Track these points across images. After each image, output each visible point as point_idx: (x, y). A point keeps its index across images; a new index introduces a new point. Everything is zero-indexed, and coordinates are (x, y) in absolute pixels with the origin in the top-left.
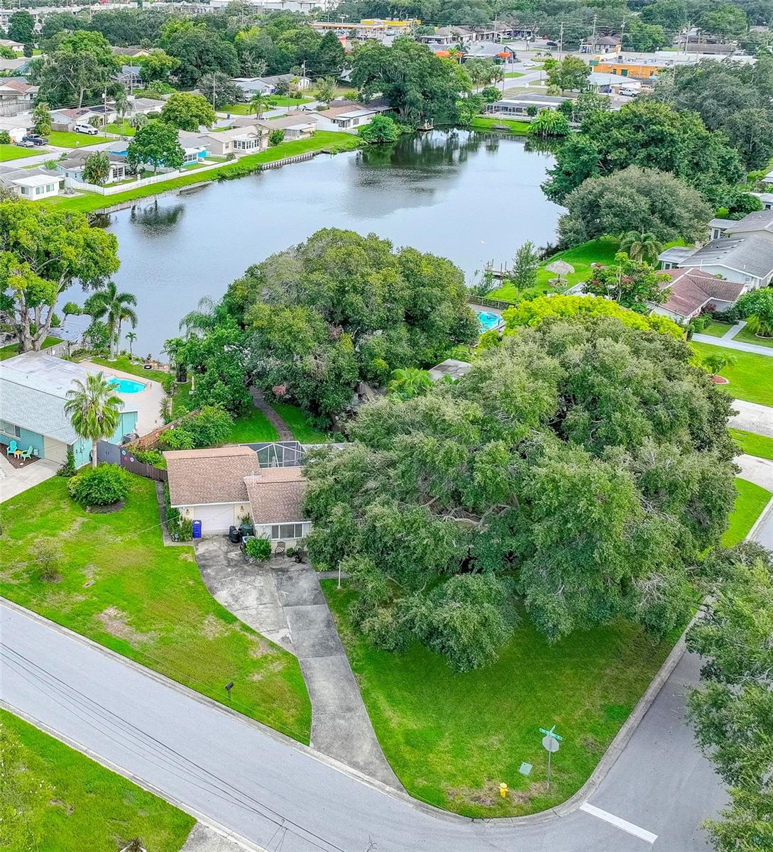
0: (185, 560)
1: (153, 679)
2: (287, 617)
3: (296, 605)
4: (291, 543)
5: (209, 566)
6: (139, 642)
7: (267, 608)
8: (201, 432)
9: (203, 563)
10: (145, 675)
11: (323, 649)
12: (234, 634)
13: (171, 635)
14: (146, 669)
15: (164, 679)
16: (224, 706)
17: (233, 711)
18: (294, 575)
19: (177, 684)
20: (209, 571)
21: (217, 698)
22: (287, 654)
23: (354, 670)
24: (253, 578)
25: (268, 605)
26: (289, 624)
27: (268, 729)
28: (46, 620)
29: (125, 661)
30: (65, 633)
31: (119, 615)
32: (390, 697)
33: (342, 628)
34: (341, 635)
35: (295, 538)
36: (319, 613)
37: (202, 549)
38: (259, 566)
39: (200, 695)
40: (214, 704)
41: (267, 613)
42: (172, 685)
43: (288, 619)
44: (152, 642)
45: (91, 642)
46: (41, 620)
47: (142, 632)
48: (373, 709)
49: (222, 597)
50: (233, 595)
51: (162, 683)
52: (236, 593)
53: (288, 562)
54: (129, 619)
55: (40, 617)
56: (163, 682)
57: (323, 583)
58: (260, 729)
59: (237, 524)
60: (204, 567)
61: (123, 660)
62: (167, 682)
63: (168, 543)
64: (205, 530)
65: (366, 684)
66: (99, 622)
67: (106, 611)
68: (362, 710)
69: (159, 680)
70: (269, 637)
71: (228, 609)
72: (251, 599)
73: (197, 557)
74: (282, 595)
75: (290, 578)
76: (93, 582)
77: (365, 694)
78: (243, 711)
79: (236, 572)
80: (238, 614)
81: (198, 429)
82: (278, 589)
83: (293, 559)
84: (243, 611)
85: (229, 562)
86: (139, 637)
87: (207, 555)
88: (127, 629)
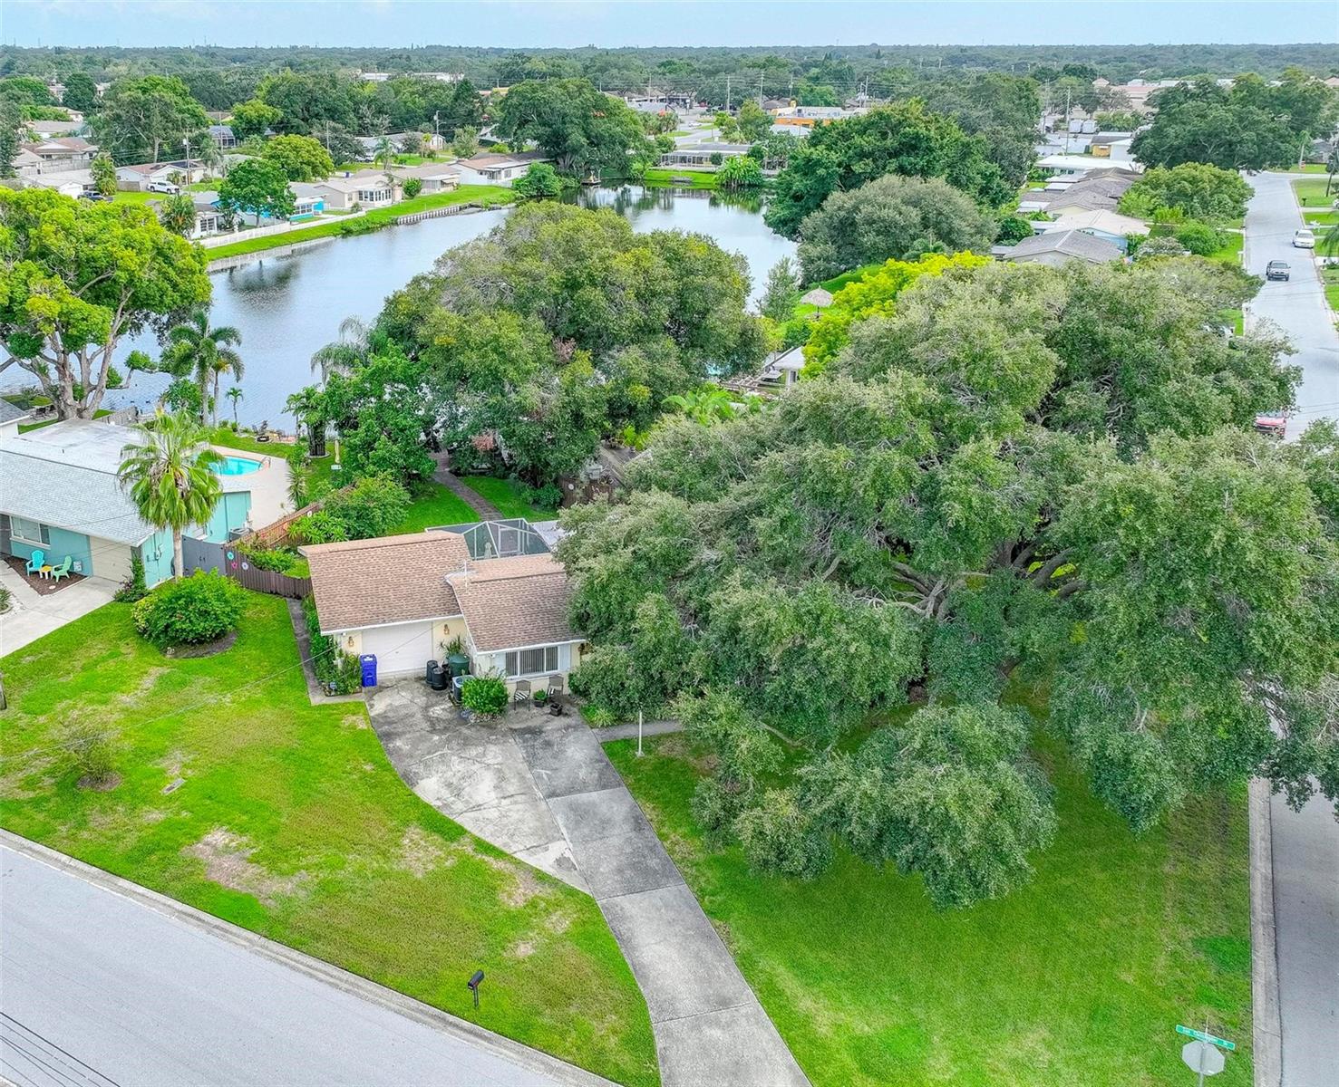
0: (353, 727)
1: (311, 976)
2: (558, 818)
3: (570, 793)
4: (540, 682)
5: (398, 735)
6: (276, 897)
7: (516, 803)
8: (358, 518)
9: (386, 730)
10: (293, 968)
11: (640, 877)
12: (464, 862)
13: (341, 875)
14: (295, 954)
15: (335, 973)
16: (466, 1024)
17: (487, 1033)
18: (555, 737)
19: (362, 982)
20: (398, 743)
21: (451, 1006)
22: (571, 892)
23: (711, 913)
24: (480, 749)
25: (519, 798)
26: (564, 830)
27: (568, 1068)
28: (86, 867)
29: (250, 941)
30: (124, 891)
31: (234, 844)
32: (797, 966)
33: (664, 830)
34: (667, 844)
35: (546, 673)
36: (615, 804)
37: (380, 705)
38: (489, 727)
39: (414, 1003)
40: (444, 1020)
41: (519, 812)
42: (352, 984)
43: (560, 821)
44: (302, 894)
45: (179, 906)
46: (75, 868)
47: (282, 874)
48: (770, 995)
49: (430, 789)
50: (449, 785)
51: (331, 984)
52: (454, 781)
53: (538, 717)
54: (254, 851)
55: (74, 862)
56: (332, 980)
57: (608, 747)
58: (551, 1069)
59: (440, 657)
60: (388, 736)
61: (246, 939)
62: (341, 980)
63: (317, 699)
64: (383, 672)
65: (743, 944)
66: (194, 862)
67: (208, 838)
68: (749, 1002)
69: (322, 976)
70: (532, 861)
71: (445, 813)
72: (484, 789)
73: (373, 721)
74: (539, 777)
75: (548, 744)
76: (181, 781)
77: (746, 965)
78: (507, 1030)
79: (448, 741)
80: (465, 821)
81: (354, 513)
82: (531, 766)
83: (547, 709)
84: (472, 815)
85: (433, 724)
86: (276, 886)
87: (390, 714)
88: (252, 870)
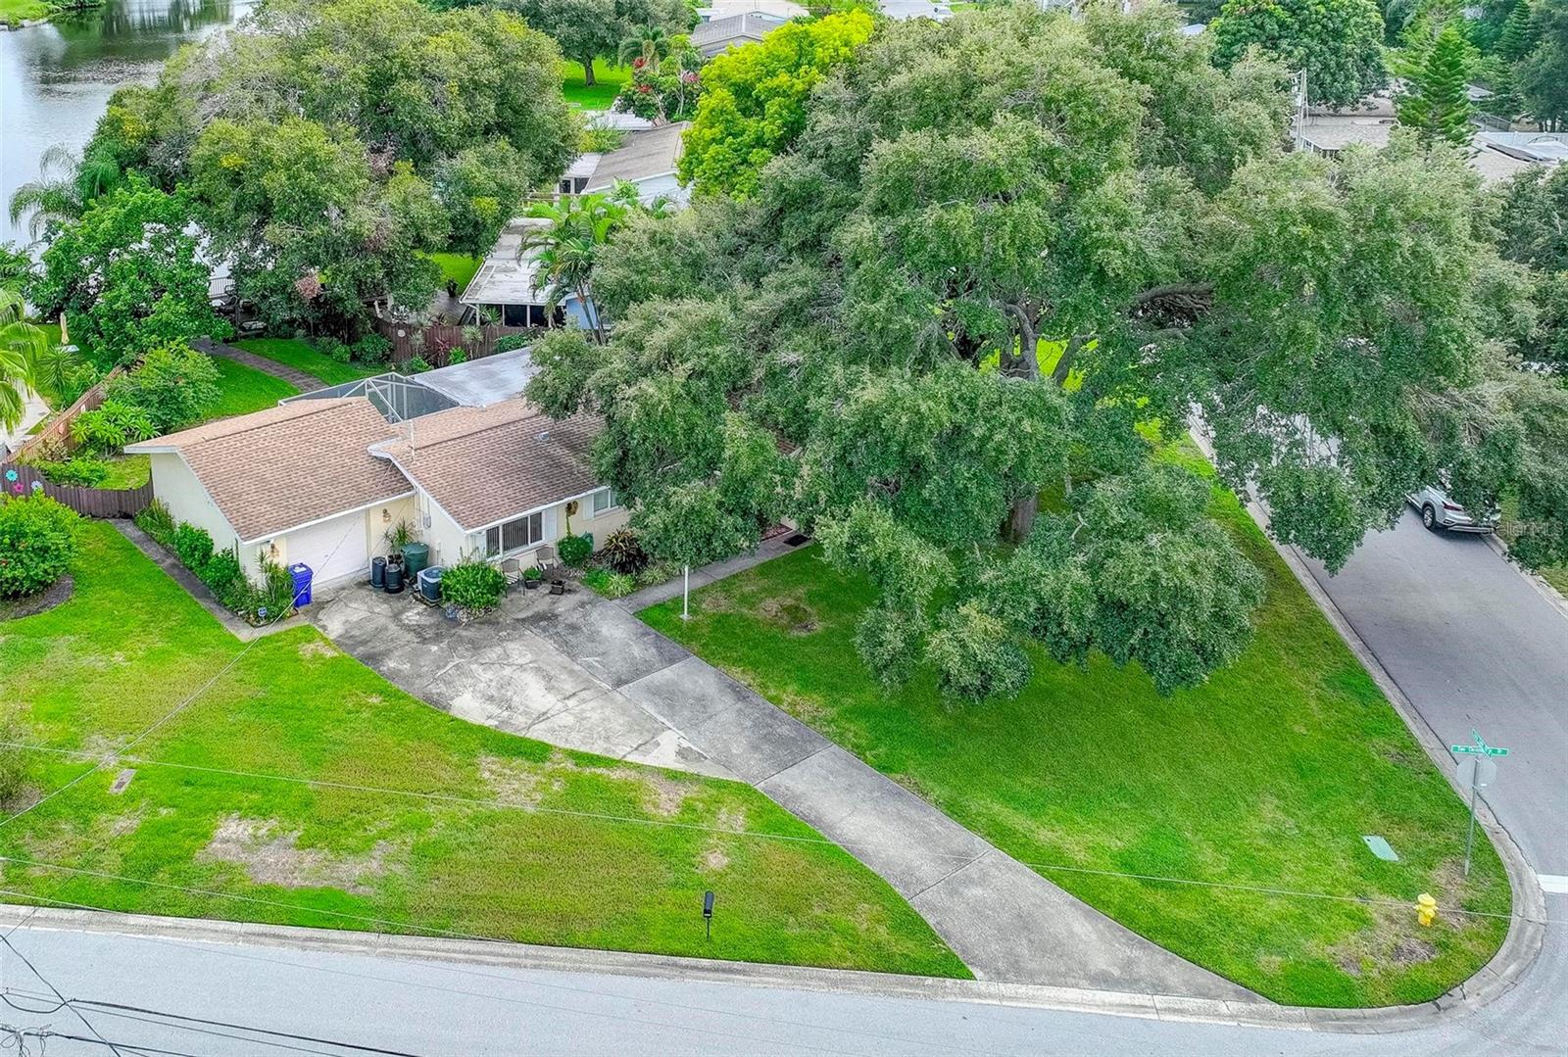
0: (317, 657)
2: (644, 706)
3: (639, 676)
4: (526, 558)
5: (387, 653)
6: (367, 881)
7: (584, 701)
8: (161, 402)
9: (366, 653)
11: (790, 753)
12: (575, 784)
13: (433, 834)
16: (705, 962)
17: (736, 965)
18: (575, 618)
19: (547, 951)
20: (392, 664)
22: (719, 785)
23: (884, 768)
24: (498, 650)
25: (583, 695)
26: (661, 719)
29: (366, 943)
31: (263, 831)
33: (772, 692)
34: (784, 706)
35: (531, 545)
36: (694, 676)
37: (335, 624)
38: (489, 623)
39: (628, 957)
40: (675, 965)
41: (594, 711)
42: (536, 957)
43: (651, 710)
44: (398, 869)
45: (237, 927)
47: (355, 852)
48: (1001, 836)
49: (469, 706)
50: (491, 699)
52: (493, 692)
53: (540, 600)
54: (296, 834)
57: (642, 614)
60: (372, 659)
61: (360, 943)
63: (245, 634)
64: (318, 585)
65: (939, 792)
66: (225, 868)
67: (221, 833)
68: (988, 855)
70: (649, 761)
71: (508, 731)
72: (535, 694)
73: (339, 643)
74: (590, 666)
75: (574, 628)
79: (452, 649)
80: (538, 733)
81: (155, 398)
82: (573, 657)
84: (542, 725)
85: (419, 634)
86: (354, 869)
87: (356, 632)
88: (309, 859)
